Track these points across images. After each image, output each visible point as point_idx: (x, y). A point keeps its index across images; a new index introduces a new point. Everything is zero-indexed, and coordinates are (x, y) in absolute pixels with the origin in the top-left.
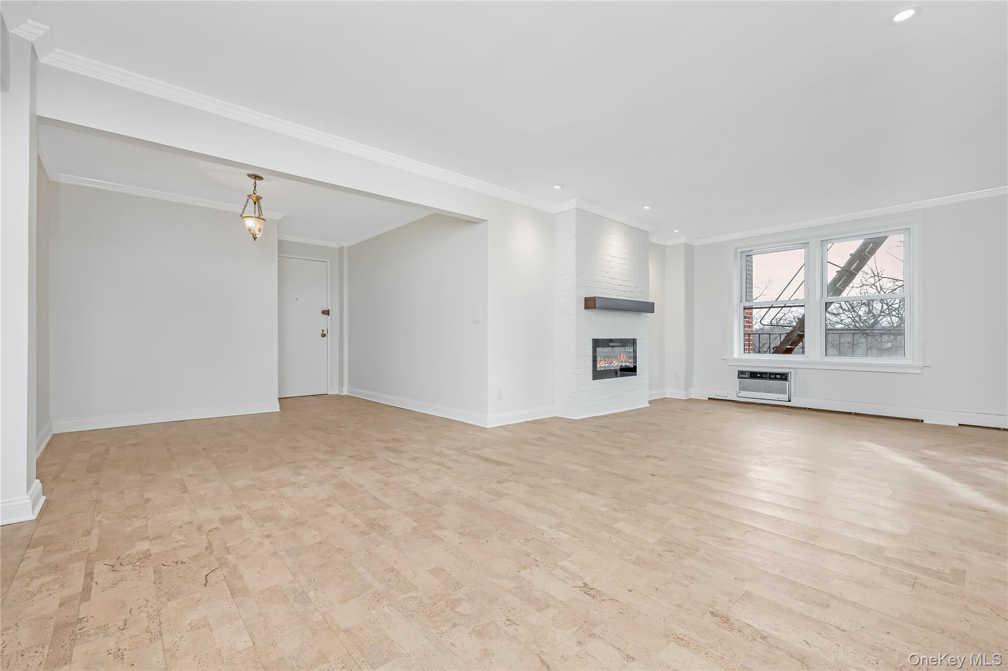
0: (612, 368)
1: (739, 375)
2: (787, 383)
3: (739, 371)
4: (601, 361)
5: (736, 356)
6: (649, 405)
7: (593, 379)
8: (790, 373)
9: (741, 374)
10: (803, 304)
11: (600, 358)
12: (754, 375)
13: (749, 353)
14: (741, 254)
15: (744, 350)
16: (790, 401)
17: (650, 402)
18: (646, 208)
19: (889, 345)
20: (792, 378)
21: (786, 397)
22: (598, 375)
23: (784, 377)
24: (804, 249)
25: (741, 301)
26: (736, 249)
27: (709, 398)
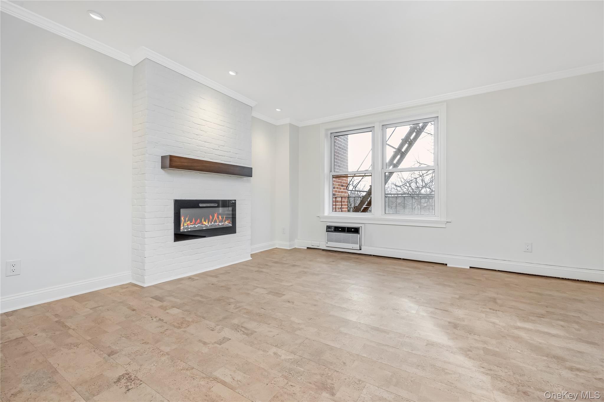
0: (204, 228)
1: (327, 229)
2: (359, 235)
3: (327, 226)
4: (185, 221)
5: (326, 213)
6: (251, 259)
7: (174, 241)
8: (361, 227)
9: (329, 229)
10: (371, 174)
11: (185, 219)
12: (338, 229)
13: (336, 211)
14: (330, 135)
15: (333, 209)
16: (361, 250)
17: (252, 255)
18: (232, 73)
19: (426, 205)
20: (362, 231)
21: (357, 247)
22: (179, 236)
23: (356, 230)
24: (371, 132)
25: (331, 171)
26: (327, 130)
27: (308, 248)
